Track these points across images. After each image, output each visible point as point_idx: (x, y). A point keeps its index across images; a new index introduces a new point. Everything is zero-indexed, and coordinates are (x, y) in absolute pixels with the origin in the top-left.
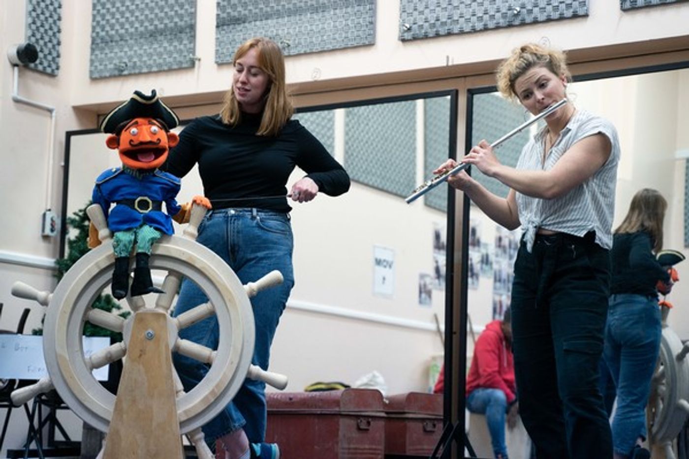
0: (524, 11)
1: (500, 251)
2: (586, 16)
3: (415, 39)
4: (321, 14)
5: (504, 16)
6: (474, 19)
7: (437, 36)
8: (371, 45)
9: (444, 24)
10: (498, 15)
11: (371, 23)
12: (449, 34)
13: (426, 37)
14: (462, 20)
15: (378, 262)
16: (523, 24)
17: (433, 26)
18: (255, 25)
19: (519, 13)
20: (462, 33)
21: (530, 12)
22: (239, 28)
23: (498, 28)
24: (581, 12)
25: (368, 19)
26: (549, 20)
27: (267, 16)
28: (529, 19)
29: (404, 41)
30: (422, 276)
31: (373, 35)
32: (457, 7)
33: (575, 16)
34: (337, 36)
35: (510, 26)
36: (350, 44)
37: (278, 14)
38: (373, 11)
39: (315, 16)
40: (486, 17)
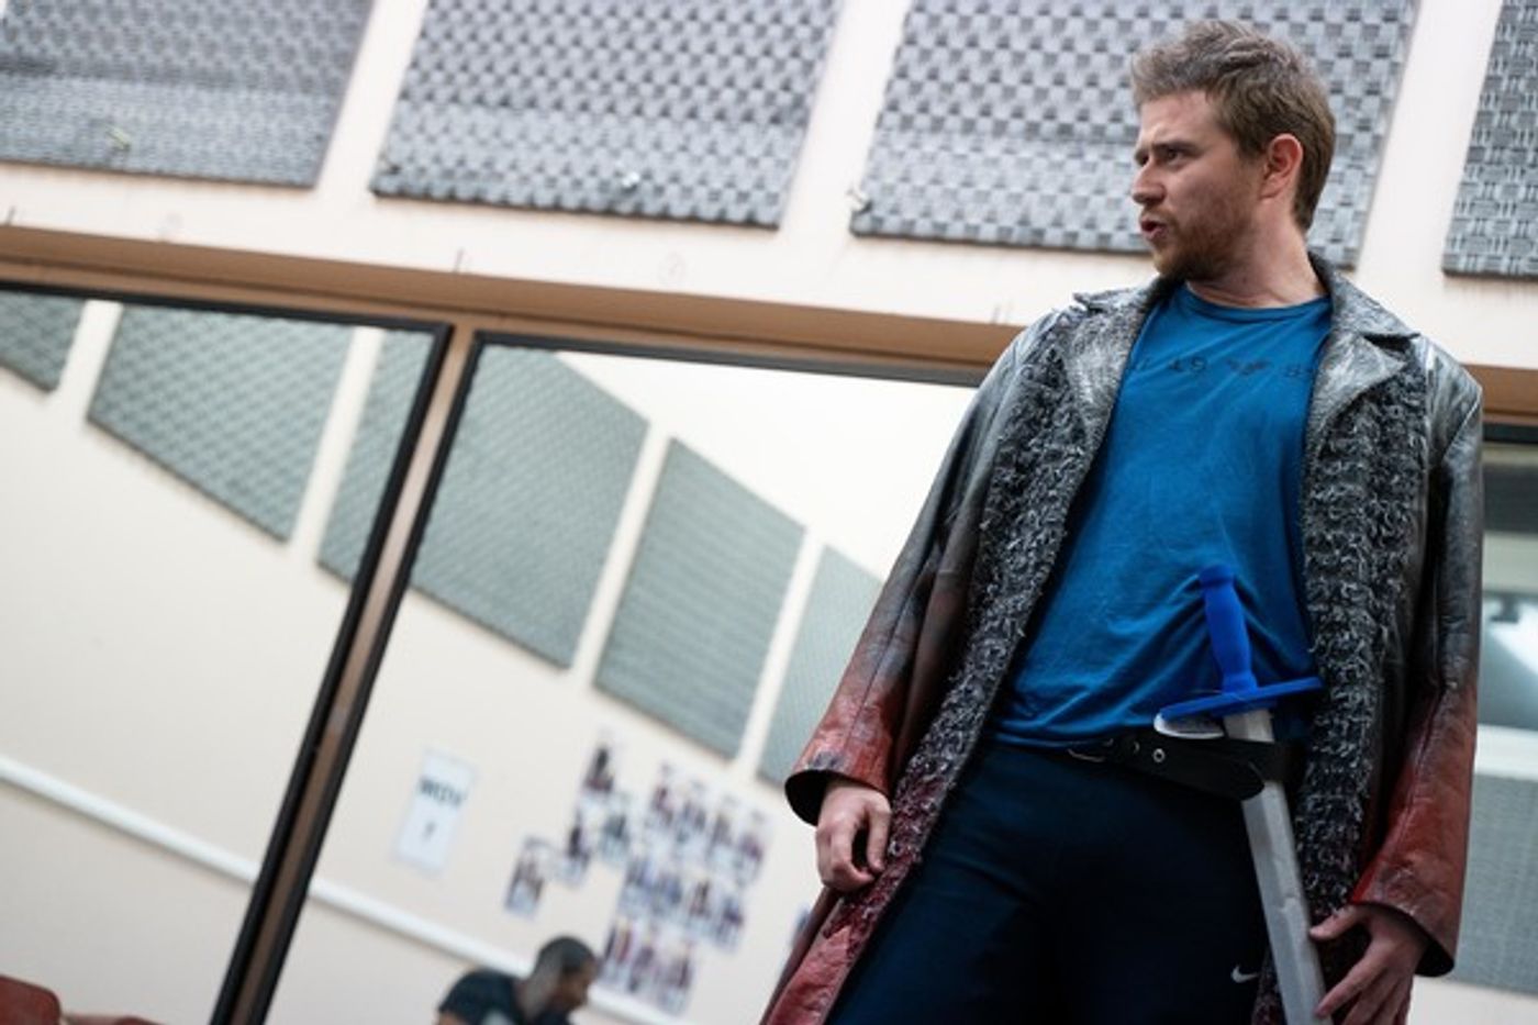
0: (647, 186)
1: (656, 818)
2: (773, 227)
3: (402, 195)
4: (217, 94)
5: (603, 187)
6: (538, 179)
7: (451, 199)
8: (303, 186)
9: (472, 175)
10: (591, 183)
11: (319, 138)
12: (477, 201)
13: (426, 197)
14: (512, 176)
15: (428, 787)
16: (637, 215)
17: (448, 174)
18: (69, 86)
19: (633, 189)
20: (504, 205)
21: (659, 190)
22: (32, 83)
23: (582, 211)
24: (764, 216)
25: (317, 129)
26: (693, 219)
27: (100, 72)
28: (652, 207)
29: (379, 193)
30: (532, 843)
31: (316, 167)
32: (509, 146)
33: (750, 223)
34: (237, 150)
35: (609, 212)
36: (260, 174)
37: (126, 74)
38: (332, 116)
39: (205, 96)
40: (565, 182)
